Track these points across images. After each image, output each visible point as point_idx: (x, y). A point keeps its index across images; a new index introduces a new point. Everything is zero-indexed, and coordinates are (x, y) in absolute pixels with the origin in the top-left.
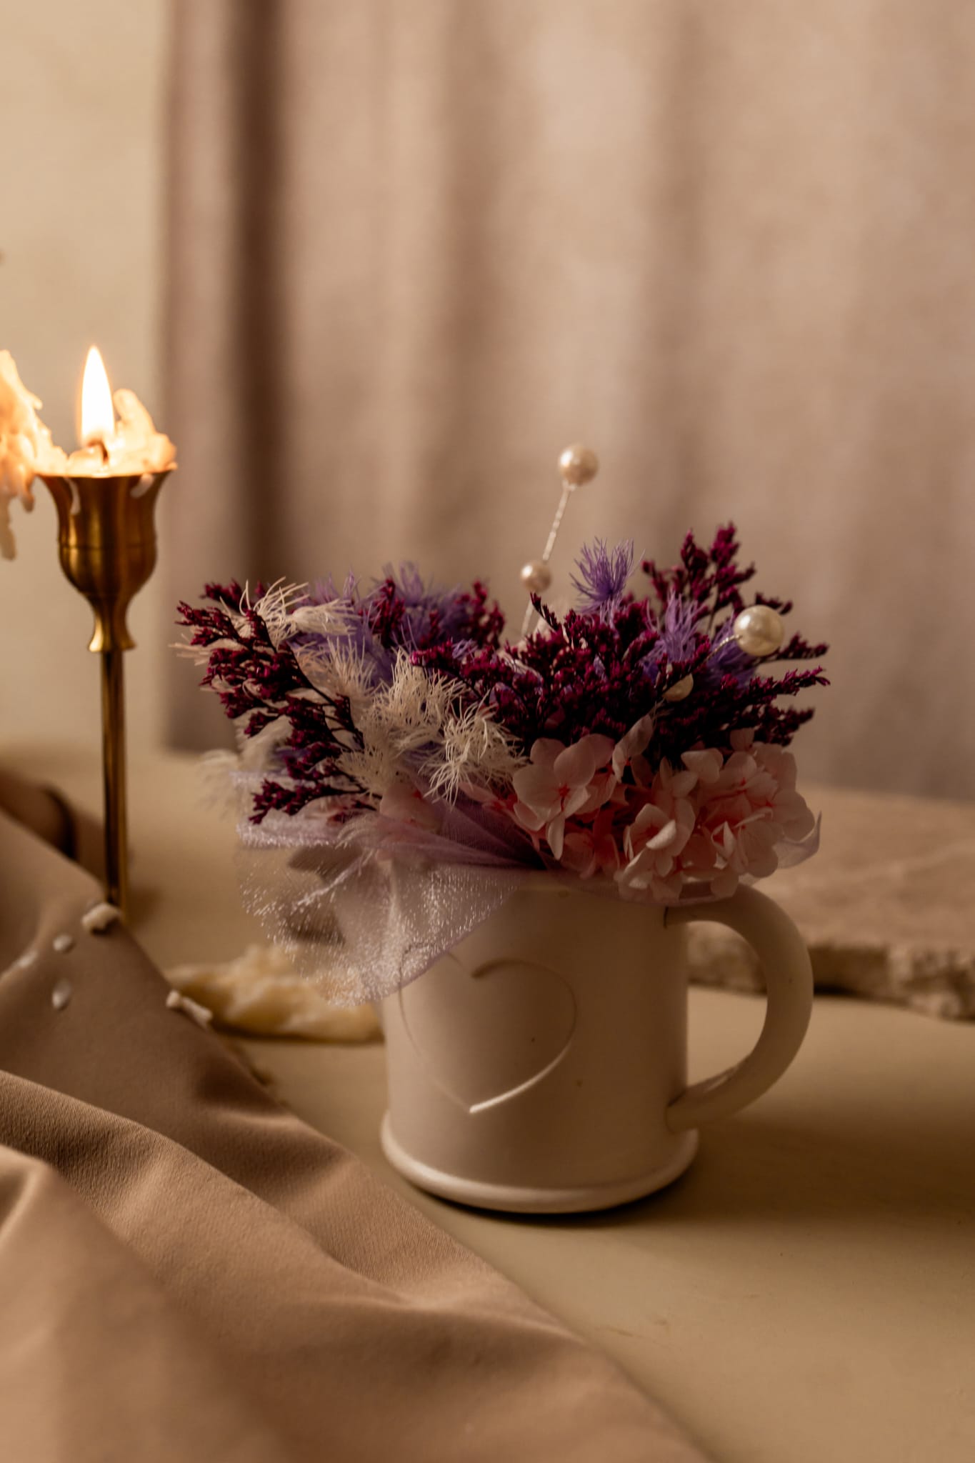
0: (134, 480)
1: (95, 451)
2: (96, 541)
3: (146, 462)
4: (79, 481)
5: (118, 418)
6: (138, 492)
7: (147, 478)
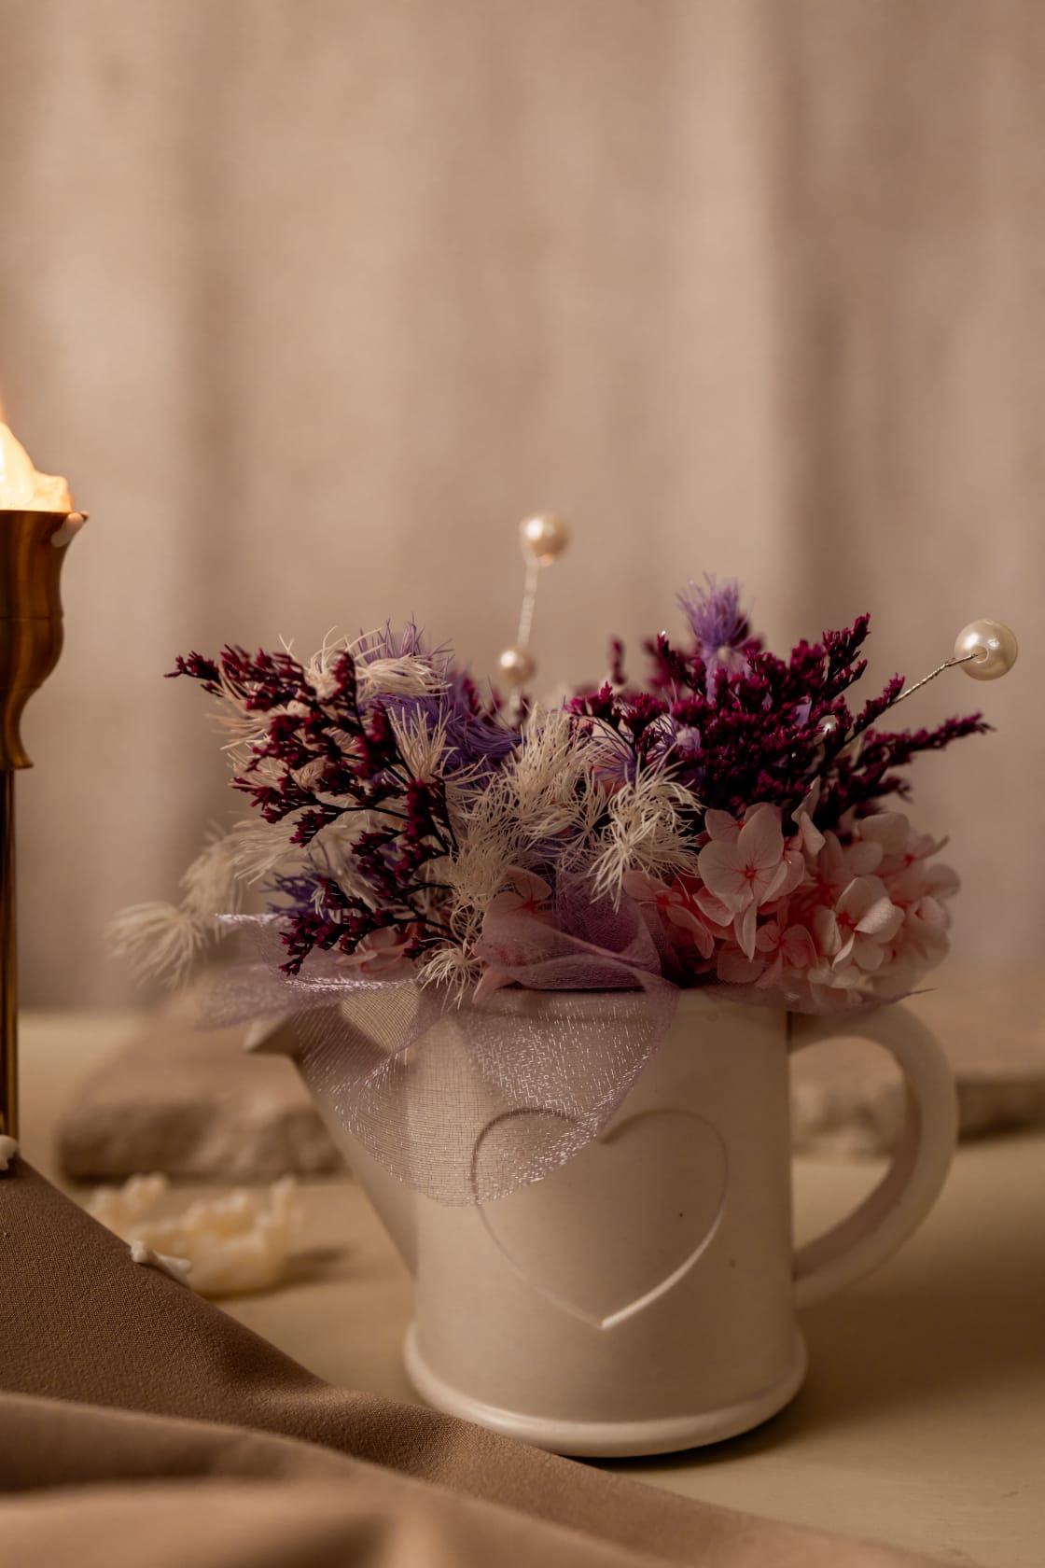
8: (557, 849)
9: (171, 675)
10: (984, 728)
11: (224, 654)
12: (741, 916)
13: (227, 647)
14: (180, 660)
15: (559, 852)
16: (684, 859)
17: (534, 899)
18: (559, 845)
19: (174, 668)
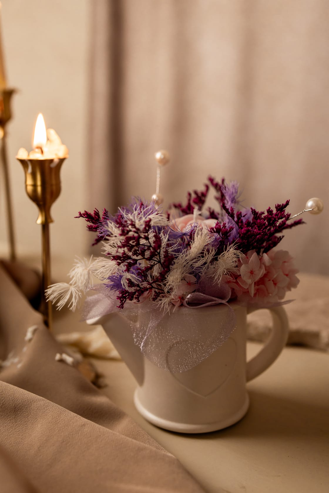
0: (51, 161)
1: (39, 151)
2: (39, 183)
3: (56, 155)
4: (31, 161)
5: (48, 139)
6: (53, 165)
7: (56, 160)
8: (200, 269)
9: (77, 217)
10: (303, 223)
11: (95, 211)
12: (250, 285)
13: (96, 208)
14: (80, 213)
15: (201, 270)
16: (235, 270)
17: (190, 282)
18: (201, 268)
19: (78, 215)
